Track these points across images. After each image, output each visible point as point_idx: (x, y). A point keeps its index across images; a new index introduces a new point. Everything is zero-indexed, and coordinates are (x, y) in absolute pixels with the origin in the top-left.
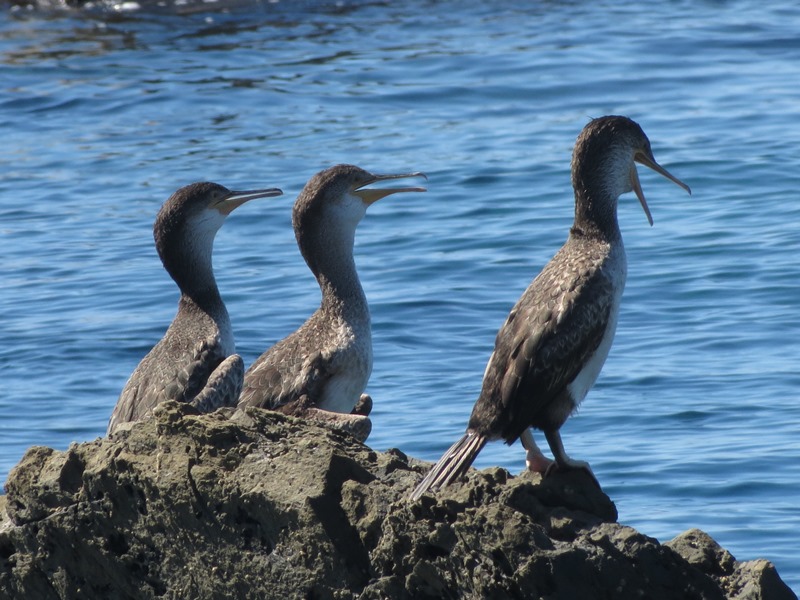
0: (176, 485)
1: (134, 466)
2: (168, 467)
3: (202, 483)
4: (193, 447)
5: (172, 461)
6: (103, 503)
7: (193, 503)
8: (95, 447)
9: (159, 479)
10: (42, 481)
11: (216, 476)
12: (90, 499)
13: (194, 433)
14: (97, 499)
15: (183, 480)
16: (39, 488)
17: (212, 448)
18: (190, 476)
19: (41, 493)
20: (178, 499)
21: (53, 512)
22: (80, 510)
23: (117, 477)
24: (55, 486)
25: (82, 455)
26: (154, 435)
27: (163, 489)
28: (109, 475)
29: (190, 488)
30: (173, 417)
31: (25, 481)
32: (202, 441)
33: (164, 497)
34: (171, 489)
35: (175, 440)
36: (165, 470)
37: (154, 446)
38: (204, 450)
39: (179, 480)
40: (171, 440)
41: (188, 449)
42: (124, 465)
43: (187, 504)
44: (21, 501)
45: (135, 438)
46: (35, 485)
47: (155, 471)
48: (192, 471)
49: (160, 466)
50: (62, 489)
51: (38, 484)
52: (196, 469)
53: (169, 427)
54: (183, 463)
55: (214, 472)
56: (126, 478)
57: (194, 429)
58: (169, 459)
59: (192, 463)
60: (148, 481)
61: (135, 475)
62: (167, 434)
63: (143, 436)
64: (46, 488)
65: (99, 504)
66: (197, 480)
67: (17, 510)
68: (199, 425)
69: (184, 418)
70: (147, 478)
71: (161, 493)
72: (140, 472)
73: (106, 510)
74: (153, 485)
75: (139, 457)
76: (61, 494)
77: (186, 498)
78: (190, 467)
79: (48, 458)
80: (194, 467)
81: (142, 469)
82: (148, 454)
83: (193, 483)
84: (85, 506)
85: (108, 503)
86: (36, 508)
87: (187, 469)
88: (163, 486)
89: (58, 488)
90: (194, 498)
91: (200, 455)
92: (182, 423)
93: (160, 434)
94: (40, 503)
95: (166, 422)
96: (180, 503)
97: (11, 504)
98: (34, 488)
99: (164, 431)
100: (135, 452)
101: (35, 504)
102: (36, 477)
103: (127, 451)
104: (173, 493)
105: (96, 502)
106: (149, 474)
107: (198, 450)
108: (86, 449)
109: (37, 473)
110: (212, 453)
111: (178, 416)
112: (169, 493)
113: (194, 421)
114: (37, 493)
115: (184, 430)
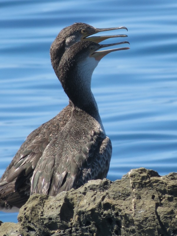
0: (147, 218)
1: (116, 207)
2: (141, 207)
3: (165, 217)
4: (156, 196)
5: (143, 204)
6: (90, 228)
7: (158, 229)
8: (81, 195)
9: (135, 214)
10: (47, 214)
11: (174, 213)
12: (81, 225)
13: (158, 187)
14: (85, 226)
15: (152, 215)
16: (45, 219)
17: (170, 196)
18: (157, 213)
19: (46, 222)
20: (147, 226)
21: (54, 233)
22: (73, 232)
23: (102, 213)
24: (56, 218)
25: (72, 199)
26: (129, 189)
27: (137, 221)
28: (96, 211)
29: (157, 220)
30: (143, 178)
31: (35, 215)
32: (164, 192)
33: (137, 225)
34: (143, 221)
35: (144, 191)
36: (139, 210)
37: (128, 195)
38: (164, 198)
39: (149, 215)
40: (141, 192)
41: (153, 197)
42: (107, 206)
43: (155, 229)
44: (32, 226)
45: (115, 190)
46: (42, 217)
47: (131, 210)
48: (158, 210)
49: (135, 207)
50: (61, 220)
51: (44, 217)
52: (160, 209)
53: (140, 183)
54: (151, 206)
55: (172, 210)
56: (109, 214)
57: (158, 185)
58: (141, 203)
59: (157, 205)
60: (126, 216)
61: (116, 212)
62: (138, 188)
63: (121, 189)
64: (50, 219)
65: (87, 229)
66: (161, 216)
67: (28, 232)
68: (162, 183)
69: (151, 178)
70: (126, 214)
71: (136, 223)
72: (120, 210)
73: (92, 232)
74: (130, 218)
75: (119, 202)
76: (61, 223)
77: (154, 226)
78: (156, 208)
79: (46, 201)
80: (159, 208)
81: (121, 208)
82: (124, 200)
83: (158, 217)
84: (77, 230)
85: (93, 228)
86: (44, 231)
87: (154, 209)
88: (138, 219)
89: (59, 219)
90: (159, 226)
91: (161, 200)
92: (150, 181)
93: (133, 188)
94: (45, 228)
95: (139, 181)
96: (150, 229)
97: (24, 228)
98: (42, 219)
99: (137, 186)
100: (114, 198)
101: (43, 229)
102: (42, 213)
103: (109, 198)
104: (144, 223)
105: (84, 227)
106: (127, 212)
107: (160, 197)
108: (74, 196)
109: (42, 210)
110: (170, 200)
111: (147, 177)
112: (142, 223)
113: (159, 180)
114: (43, 222)
115: (151, 185)
